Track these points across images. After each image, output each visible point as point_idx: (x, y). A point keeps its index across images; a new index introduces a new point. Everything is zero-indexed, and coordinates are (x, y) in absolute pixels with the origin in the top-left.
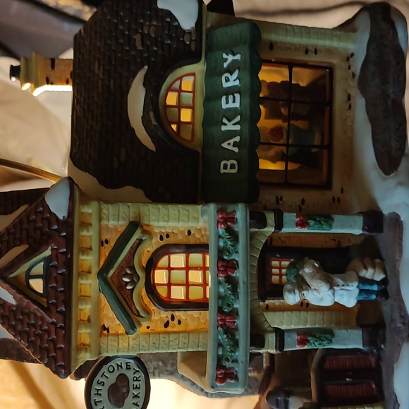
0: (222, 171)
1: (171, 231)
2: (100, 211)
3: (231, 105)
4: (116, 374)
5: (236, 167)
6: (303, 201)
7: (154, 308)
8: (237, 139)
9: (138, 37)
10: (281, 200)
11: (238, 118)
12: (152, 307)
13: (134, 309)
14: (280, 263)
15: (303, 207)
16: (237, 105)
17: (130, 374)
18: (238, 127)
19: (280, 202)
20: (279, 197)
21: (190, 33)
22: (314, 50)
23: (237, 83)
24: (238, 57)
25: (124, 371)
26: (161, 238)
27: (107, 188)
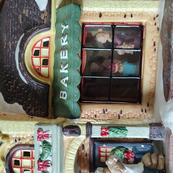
0: (61, 97)
1: (22, 137)
3: (64, 57)
5: (66, 96)
6: (121, 112)
8: (67, 79)
9: (20, 16)
10: (107, 111)
11: (67, 66)
15: (121, 115)
16: (66, 57)
18: (67, 71)
19: (106, 112)
20: (105, 110)
21: (43, 12)
22: (130, 15)
23: (67, 43)
24: (67, 26)
26: (16, 141)
27: (8, 103)
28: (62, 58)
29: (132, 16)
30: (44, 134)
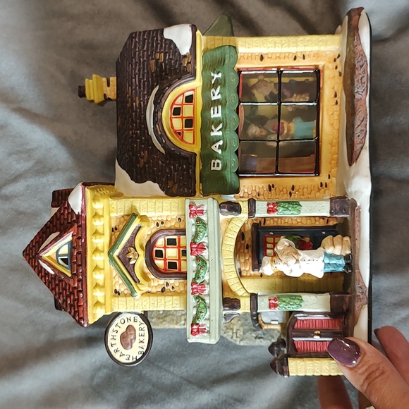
0: (212, 168)
1: (165, 219)
2: (109, 206)
3: (216, 116)
4: (127, 324)
5: (220, 165)
6: (293, 187)
7: (153, 277)
8: (221, 143)
10: (273, 187)
11: (220, 127)
12: (151, 276)
13: (135, 279)
14: (274, 240)
16: (219, 115)
17: (136, 326)
18: (220, 133)
19: (272, 189)
20: (271, 185)
21: (185, 56)
23: (219, 97)
24: (220, 75)
25: (131, 323)
26: (158, 225)
28: (212, 116)
29: (304, 58)
30: (198, 209)
